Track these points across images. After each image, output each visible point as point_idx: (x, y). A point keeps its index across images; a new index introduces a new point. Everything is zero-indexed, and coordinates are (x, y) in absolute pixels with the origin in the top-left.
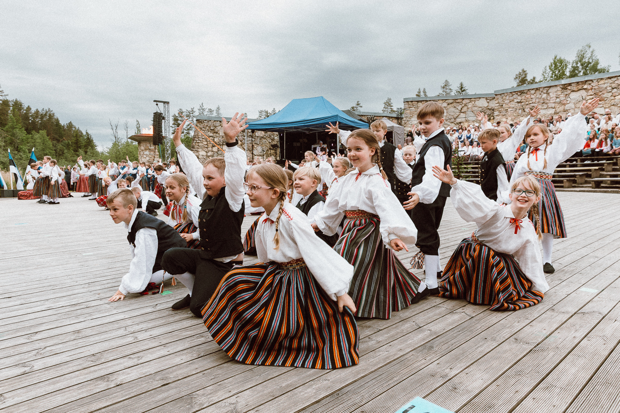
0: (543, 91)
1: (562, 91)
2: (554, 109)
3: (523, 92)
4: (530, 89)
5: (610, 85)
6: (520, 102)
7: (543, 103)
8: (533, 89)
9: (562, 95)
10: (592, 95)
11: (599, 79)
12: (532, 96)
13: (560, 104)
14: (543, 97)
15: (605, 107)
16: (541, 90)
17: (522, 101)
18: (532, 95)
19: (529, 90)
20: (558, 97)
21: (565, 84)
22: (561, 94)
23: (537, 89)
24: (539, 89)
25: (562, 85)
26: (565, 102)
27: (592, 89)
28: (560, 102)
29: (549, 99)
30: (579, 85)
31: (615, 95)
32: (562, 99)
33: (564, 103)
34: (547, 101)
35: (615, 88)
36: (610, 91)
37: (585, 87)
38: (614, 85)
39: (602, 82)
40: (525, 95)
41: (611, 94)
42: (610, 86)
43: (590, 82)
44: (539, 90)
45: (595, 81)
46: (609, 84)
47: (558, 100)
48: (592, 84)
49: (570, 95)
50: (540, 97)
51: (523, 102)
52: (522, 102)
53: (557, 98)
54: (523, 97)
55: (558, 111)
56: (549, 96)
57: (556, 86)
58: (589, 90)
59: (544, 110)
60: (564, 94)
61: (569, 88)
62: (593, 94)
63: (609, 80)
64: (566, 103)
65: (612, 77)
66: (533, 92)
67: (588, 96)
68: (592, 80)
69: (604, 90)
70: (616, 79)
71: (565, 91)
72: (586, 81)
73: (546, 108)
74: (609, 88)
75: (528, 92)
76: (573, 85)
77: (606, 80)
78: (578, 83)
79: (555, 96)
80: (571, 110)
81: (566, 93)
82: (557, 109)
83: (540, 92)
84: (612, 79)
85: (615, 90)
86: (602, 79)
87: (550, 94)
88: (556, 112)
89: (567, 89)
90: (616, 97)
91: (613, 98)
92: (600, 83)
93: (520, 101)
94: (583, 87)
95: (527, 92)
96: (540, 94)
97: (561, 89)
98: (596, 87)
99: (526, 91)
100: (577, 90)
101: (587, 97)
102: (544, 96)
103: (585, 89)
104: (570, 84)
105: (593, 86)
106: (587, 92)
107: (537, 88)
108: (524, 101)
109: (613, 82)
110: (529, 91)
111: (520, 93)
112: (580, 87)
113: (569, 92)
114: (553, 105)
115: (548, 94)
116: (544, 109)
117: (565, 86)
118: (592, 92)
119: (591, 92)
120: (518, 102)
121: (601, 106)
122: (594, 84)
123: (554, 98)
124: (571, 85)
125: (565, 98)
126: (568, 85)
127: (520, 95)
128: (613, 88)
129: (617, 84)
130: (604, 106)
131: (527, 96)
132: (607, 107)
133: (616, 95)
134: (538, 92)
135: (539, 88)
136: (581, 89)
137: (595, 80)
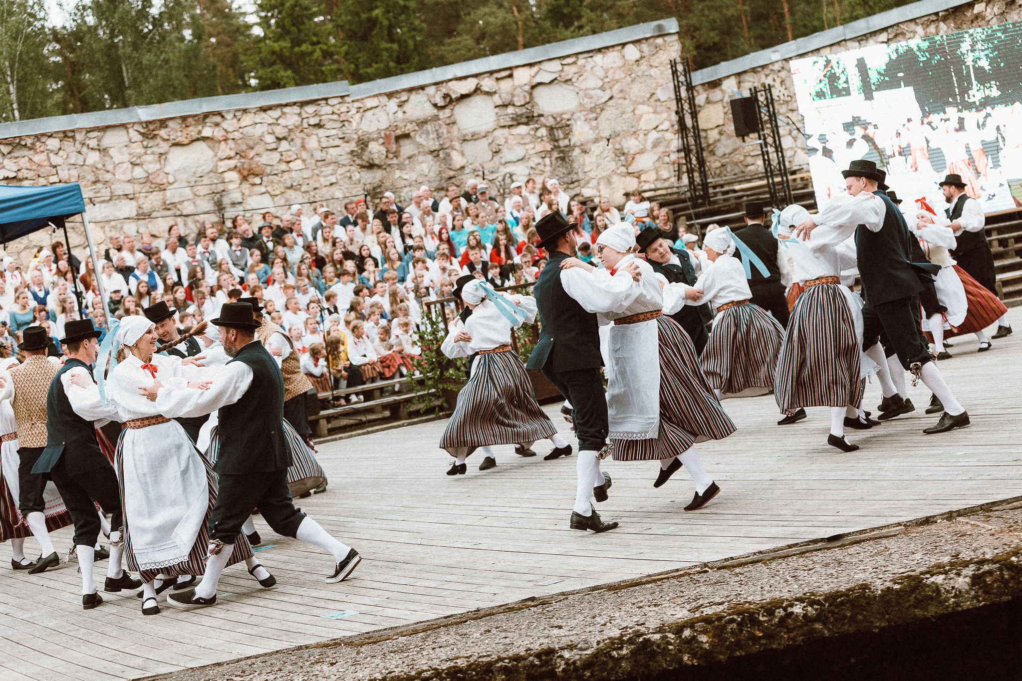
0: (87, 142)
1: (145, 143)
2: (134, 203)
3: (19, 144)
4: (43, 135)
5: (270, 131)
6: (15, 177)
7: (95, 182)
8: (51, 136)
9: (149, 158)
10: (230, 158)
11: (238, 110)
12: (55, 160)
13: (149, 184)
14: (89, 161)
15: (273, 193)
16: (79, 137)
17: (20, 175)
18: (51, 155)
19: (37, 137)
20: (138, 161)
21: (150, 122)
22: (146, 153)
23: (66, 135)
24: (70, 134)
25: (141, 123)
26: (161, 179)
27: (226, 140)
28: (147, 180)
29: (110, 167)
30: (187, 126)
31: (289, 159)
32: (153, 167)
33: (158, 181)
34: (108, 177)
35: (285, 138)
36: (274, 146)
37: (207, 132)
38: (280, 131)
39: (247, 120)
40: (25, 152)
41: (276, 156)
42: (269, 133)
43: (218, 119)
44: (73, 137)
45: (229, 116)
46: (265, 128)
47: (138, 172)
48: (225, 125)
49: (170, 156)
50: (80, 162)
51: (26, 178)
52: (21, 180)
53: (133, 164)
54: (24, 162)
55: (147, 207)
56: (107, 159)
57: (124, 126)
58: (220, 141)
59: (103, 205)
60: (153, 153)
61: (163, 133)
62: (232, 154)
63: (263, 115)
64: (165, 181)
65: (270, 108)
66: (53, 143)
67: (221, 160)
68: (219, 114)
69: (257, 144)
70: (276, 113)
71: (151, 143)
72: (206, 116)
73: (110, 199)
74: (270, 139)
75: (38, 144)
76: (171, 124)
77: (255, 113)
78: (184, 118)
79: (126, 158)
80: (185, 203)
81: (157, 150)
82: (141, 201)
83: (78, 145)
84: (270, 113)
85: (284, 145)
86: (245, 111)
87: (112, 152)
88: (141, 212)
89: (155, 136)
90: (291, 164)
91: (284, 167)
92: (243, 124)
93: (14, 175)
94: (200, 132)
95: (33, 144)
96: (79, 152)
97: (140, 138)
98: (236, 133)
99: (29, 142)
100: (186, 141)
101: (220, 163)
102: (93, 158)
103: (205, 139)
104: (163, 123)
105: (227, 132)
106: (213, 149)
107: (64, 132)
108: (30, 174)
109: (275, 121)
110: (39, 140)
111: (10, 148)
112: (193, 132)
113: (164, 146)
114: (129, 189)
115: (103, 151)
116: (103, 202)
117: (151, 127)
118: (231, 149)
119: (225, 150)
120: (6, 179)
121: (263, 189)
122: (229, 124)
123: (125, 166)
124: (166, 127)
125: (158, 166)
126: (158, 124)
127: (9, 153)
128: (279, 139)
129: (286, 127)
130: (270, 189)
131: (37, 158)
132: (278, 192)
133: (292, 159)
134: (68, 144)
135: (73, 131)
136: (198, 139)
137: (228, 111)
